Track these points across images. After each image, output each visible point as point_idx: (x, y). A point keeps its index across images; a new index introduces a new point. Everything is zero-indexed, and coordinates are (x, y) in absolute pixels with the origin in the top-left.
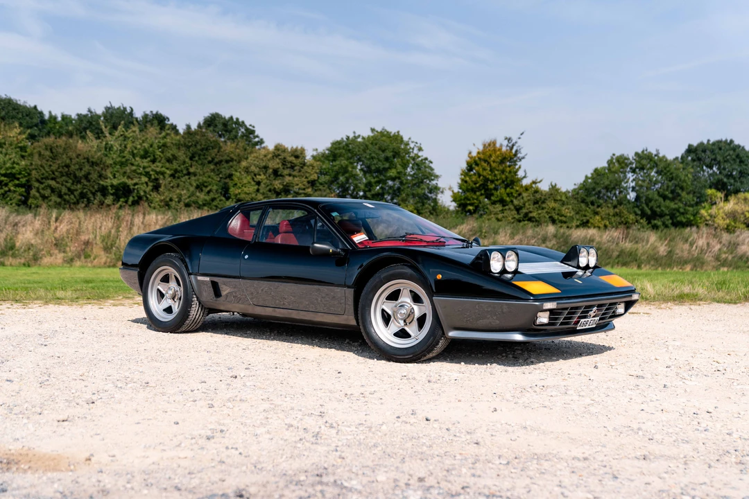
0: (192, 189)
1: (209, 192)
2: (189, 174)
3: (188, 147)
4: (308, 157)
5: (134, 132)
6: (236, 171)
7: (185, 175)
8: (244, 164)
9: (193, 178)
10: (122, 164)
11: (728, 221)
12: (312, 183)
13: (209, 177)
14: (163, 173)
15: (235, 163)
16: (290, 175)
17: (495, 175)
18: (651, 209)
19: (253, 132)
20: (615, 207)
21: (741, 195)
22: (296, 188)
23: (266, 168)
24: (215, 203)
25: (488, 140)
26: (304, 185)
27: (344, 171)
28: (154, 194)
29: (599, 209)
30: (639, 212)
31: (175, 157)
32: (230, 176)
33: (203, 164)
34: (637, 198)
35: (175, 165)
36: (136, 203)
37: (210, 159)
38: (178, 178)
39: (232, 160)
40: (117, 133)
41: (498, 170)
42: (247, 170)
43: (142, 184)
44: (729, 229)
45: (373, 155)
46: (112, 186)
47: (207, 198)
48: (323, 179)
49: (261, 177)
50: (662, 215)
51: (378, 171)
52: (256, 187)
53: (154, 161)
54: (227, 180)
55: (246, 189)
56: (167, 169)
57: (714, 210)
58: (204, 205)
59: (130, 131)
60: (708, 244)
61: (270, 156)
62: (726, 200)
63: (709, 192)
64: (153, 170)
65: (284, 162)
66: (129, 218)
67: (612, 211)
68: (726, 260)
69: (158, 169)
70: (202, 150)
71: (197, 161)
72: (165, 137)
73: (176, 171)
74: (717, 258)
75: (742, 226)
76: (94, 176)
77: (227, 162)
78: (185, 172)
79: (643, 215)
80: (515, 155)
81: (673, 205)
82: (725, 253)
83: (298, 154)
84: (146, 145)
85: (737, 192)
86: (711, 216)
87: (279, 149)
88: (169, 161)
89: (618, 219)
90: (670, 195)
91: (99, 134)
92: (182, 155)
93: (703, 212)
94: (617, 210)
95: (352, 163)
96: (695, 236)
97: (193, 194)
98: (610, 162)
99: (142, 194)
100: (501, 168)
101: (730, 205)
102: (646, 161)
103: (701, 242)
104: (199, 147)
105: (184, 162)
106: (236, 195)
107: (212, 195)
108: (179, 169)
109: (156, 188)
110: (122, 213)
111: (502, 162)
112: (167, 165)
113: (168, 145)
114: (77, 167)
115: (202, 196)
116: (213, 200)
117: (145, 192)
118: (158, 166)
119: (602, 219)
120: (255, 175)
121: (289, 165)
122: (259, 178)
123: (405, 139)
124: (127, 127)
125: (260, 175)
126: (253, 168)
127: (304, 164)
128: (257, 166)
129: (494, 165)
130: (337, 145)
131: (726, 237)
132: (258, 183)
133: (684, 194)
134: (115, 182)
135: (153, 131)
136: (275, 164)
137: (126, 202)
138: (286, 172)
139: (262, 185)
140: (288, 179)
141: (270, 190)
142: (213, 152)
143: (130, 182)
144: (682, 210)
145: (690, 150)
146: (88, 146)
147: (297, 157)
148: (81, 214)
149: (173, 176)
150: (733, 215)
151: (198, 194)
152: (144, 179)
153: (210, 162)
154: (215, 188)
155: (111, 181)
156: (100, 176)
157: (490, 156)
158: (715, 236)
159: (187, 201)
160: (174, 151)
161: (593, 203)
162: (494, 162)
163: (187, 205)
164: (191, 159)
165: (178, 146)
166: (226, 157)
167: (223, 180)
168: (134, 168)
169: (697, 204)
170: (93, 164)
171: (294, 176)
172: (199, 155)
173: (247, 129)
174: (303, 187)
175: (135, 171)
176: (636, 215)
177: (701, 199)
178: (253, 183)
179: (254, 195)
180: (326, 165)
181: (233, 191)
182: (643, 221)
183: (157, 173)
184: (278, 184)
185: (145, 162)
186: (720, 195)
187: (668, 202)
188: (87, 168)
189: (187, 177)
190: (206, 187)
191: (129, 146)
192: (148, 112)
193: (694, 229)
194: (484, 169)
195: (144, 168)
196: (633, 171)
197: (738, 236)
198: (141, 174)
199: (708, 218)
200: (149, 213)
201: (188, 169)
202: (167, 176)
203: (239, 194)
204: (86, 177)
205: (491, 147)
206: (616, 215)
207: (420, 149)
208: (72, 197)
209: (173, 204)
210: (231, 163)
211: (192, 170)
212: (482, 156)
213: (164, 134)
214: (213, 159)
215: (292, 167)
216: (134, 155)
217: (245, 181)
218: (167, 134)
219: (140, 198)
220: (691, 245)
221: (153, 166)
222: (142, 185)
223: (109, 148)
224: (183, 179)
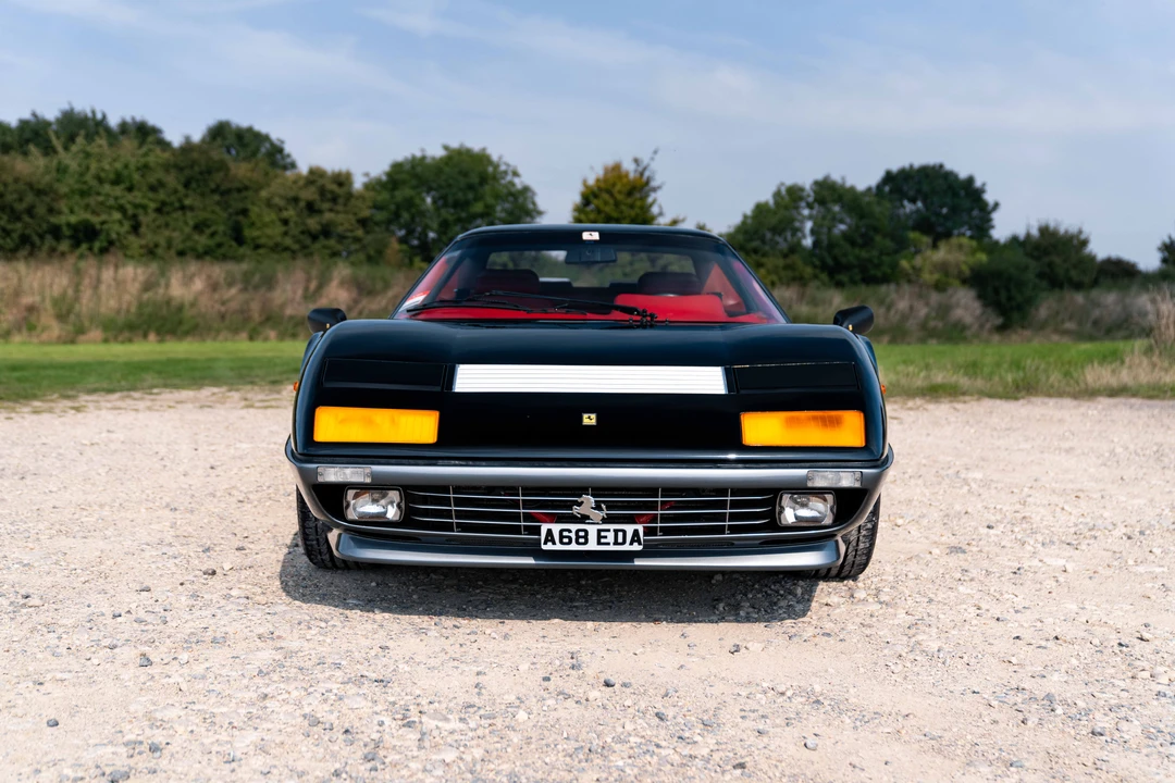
0: (187, 230)
1: (213, 235)
2: (183, 208)
3: (180, 169)
4: (358, 183)
5: (100, 146)
6: (253, 204)
7: (176, 210)
8: (264, 194)
9: (189, 214)
10: (83, 194)
11: (936, 276)
12: (363, 222)
13: (213, 212)
14: (144, 207)
15: (250, 193)
16: (331, 210)
17: (622, 212)
18: (835, 259)
19: (280, 150)
20: (785, 256)
21: (954, 241)
22: (340, 229)
23: (296, 200)
24: (222, 251)
25: (610, 162)
26: (352, 225)
27: (409, 204)
28: (132, 238)
29: (764, 260)
30: (817, 263)
31: (161, 184)
32: (245, 212)
33: (203, 195)
34: (816, 244)
35: (162, 195)
36: (104, 251)
37: (213, 186)
38: (168, 213)
39: (246, 188)
40: (74, 148)
41: (625, 204)
42: (269, 204)
43: (114, 222)
44: (939, 287)
45: (451, 181)
46: (69, 225)
47: (211, 243)
48: (380, 216)
49: (290, 213)
50: (847, 268)
51: (457, 205)
52: (283, 229)
53: (130, 189)
54: (241, 218)
55: (269, 231)
56: (151, 200)
57: (918, 261)
58: (206, 253)
59: (93, 144)
60: (911, 308)
61: (301, 183)
62: (935, 246)
63: (913, 235)
64: (129, 203)
65: (322, 191)
66: (93, 272)
67: (781, 262)
68: (935, 329)
69: (138, 201)
70: (201, 173)
71: (194, 190)
72: (146, 155)
73: (164, 204)
74: (923, 326)
75: (956, 282)
76: (41, 210)
77: (239, 190)
78: (177, 205)
79: (824, 267)
80: (647, 183)
81: (864, 254)
82: (935, 319)
83: (342, 180)
84: (118, 166)
85: (948, 235)
86: (914, 268)
87: (316, 175)
88: (153, 189)
89: (790, 273)
90: (860, 241)
91: (48, 150)
92: (172, 180)
93: (904, 264)
94: (789, 261)
95: (419, 194)
96: (894, 296)
97: (188, 238)
98: (777, 194)
99: (114, 236)
100: (629, 201)
101: (942, 254)
102: (828, 192)
103: (903, 305)
104: (197, 169)
105: (176, 191)
106: (253, 239)
107: (218, 239)
108: (168, 200)
109: (136, 228)
110: (82, 264)
111: (630, 194)
112: (151, 195)
113: (152, 165)
114: (15, 196)
115: (202, 241)
116: (219, 245)
117: (118, 234)
118: (137, 197)
119: (769, 272)
120: (281, 210)
121: (329, 196)
122: (285, 214)
123: (495, 158)
124: (90, 138)
125: (286, 209)
126: (277, 200)
127: (350, 196)
128: (281, 197)
129: (620, 197)
130: (397, 168)
131: (935, 297)
132: (285, 222)
133: (878, 238)
134: (73, 219)
135: (128, 145)
136: (309, 194)
137: (90, 249)
138: (326, 206)
139: (292, 224)
140: (328, 216)
141: (303, 232)
142: (218, 177)
143: (95, 220)
144: (876, 261)
145: (889, 177)
146: (32, 165)
147: (341, 184)
148: (21, 266)
149: (159, 210)
150: (943, 268)
151: (196, 237)
152: (117, 216)
153: (213, 191)
154: (221, 228)
155: (68, 217)
156: (51, 211)
157: (614, 185)
158: (920, 296)
159: (181, 247)
160: (160, 174)
161: (755, 251)
162: (620, 192)
163: (181, 254)
164: (187, 185)
165: (167, 167)
166: (237, 185)
167: (234, 218)
168: (101, 199)
169: (896, 252)
170: (39, 193)
171: (338, 212)
172: (197, 181)
173: (272, 144)
174: (350, 228)
175: (102, 203)
176: (815, 267)
177: (902, 245)
178: (278, 223)
179: (279, 239)
180: (384, 196)
181: (248, 233)
182: (824, 276)
183: (136, 206)
184: (313, 223)
185: (118, 191)
186: (926, 240)
187: (857, 251)
188: (30, 198)
189: (180, 213)
190: (209, 227)
191: (94, 166)
192: (129, 119)
193: (892, 287)
194: (606, 203)
195: (116, 198)
196: (810, 206)
197: (951, 296)
198: (111, 207)
199: (911, 271)
200: (124, 265)
201: (180, 200)
202: (150, 211)
203: (258, 237)
204: (30, 211)
205: (615, 173)
206: (787, 267)
207: (515, 174)
208: (8, 240)
209: (160, 251)
210: (245, 194)
211: (187, 202)
212: (602, 185)
213: (144, 149)
214: (218, 187)
215: (334, 199)
216: (100, 180)
217: (267, 219)
218: (150, 150)
219: (111, 243)
220: (889, 309)
221: (130, 197)
222: (115, 224)
223: (62, 170)
224: (175, 215)
